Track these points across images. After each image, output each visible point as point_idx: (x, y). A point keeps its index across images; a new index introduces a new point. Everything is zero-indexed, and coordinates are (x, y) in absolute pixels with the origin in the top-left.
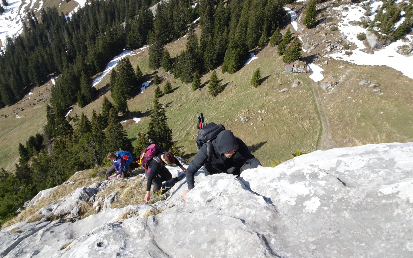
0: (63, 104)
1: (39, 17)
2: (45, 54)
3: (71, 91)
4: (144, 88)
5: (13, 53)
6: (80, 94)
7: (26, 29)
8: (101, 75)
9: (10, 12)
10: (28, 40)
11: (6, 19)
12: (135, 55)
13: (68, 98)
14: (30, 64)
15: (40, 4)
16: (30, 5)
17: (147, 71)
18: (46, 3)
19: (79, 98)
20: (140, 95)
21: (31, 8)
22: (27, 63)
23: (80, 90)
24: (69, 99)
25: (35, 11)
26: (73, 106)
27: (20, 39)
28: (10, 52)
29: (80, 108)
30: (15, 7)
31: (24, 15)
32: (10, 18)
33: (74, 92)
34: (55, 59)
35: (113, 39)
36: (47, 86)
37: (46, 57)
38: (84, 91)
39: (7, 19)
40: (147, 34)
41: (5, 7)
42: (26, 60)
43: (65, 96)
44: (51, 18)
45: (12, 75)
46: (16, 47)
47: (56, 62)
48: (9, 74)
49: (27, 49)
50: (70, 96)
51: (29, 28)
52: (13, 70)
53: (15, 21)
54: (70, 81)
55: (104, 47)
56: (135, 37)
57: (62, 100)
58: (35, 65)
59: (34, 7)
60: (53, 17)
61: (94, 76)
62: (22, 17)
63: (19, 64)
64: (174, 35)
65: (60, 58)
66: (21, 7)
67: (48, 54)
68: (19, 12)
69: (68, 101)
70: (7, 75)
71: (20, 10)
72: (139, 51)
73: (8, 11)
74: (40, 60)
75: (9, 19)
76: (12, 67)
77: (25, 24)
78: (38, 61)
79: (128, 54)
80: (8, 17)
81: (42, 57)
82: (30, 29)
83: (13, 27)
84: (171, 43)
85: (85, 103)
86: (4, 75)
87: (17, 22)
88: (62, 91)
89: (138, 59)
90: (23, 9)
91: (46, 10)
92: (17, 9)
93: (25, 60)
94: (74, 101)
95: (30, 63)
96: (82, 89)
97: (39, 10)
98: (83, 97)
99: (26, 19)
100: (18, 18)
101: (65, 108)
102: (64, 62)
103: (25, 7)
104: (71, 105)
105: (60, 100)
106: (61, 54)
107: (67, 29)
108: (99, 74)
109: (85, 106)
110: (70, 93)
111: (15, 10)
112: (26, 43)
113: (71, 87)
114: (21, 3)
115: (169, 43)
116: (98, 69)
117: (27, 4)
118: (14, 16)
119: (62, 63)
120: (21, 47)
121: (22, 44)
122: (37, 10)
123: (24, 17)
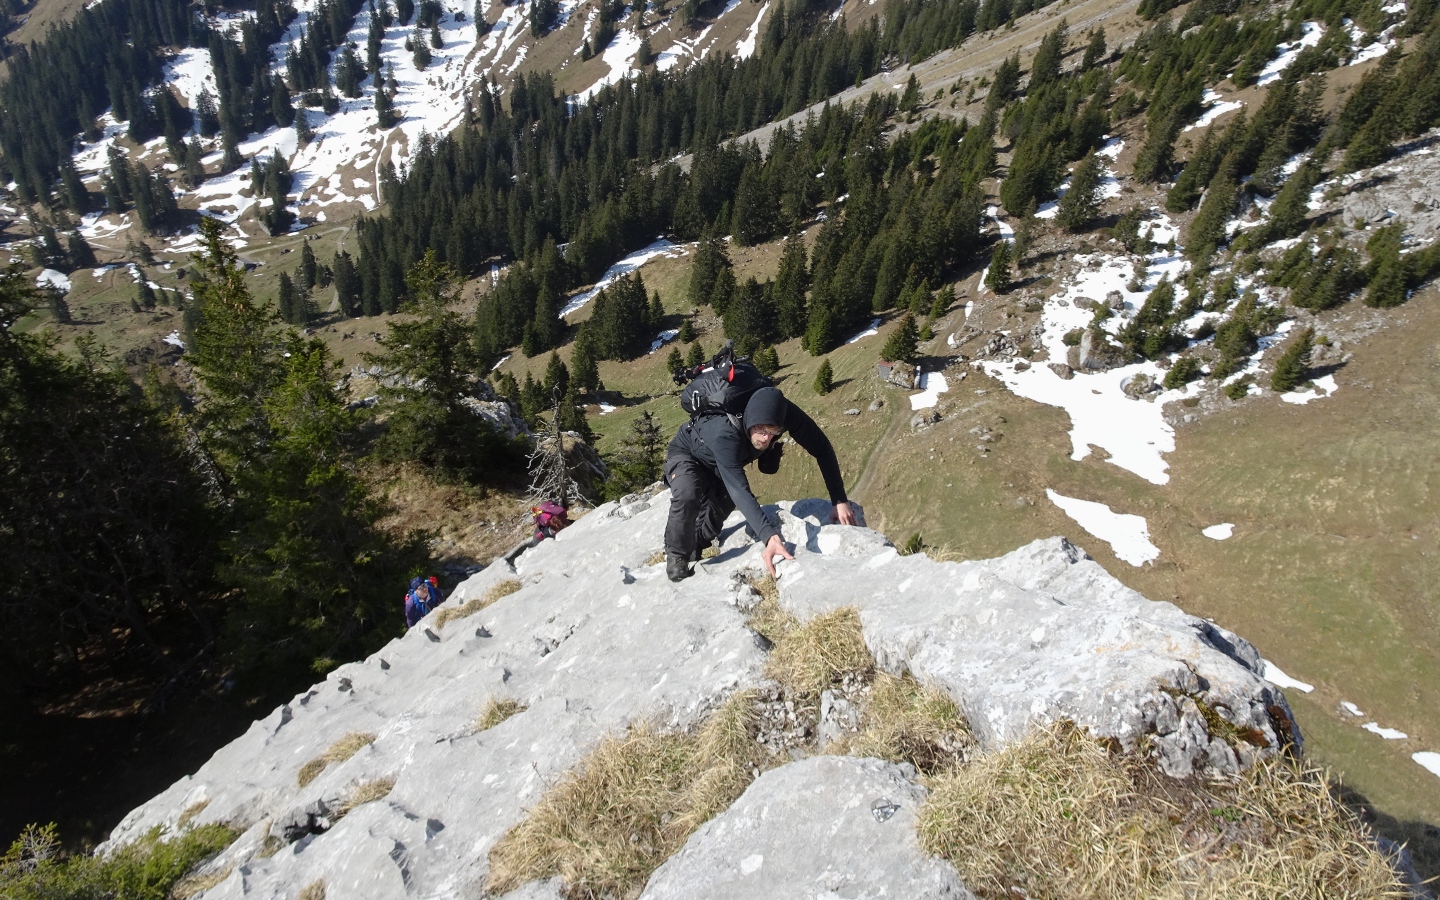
0: (494, 340)
1: (507, 88)
2: (490, 207)
3: (517, 317)
4: (659, 343)
5: (427, 184)
6: (530, 328)
7: (470, 118)
8: (588, 291)
9: (445, 66)
10: (467, 154)
11: (431, 82)
12: (676, 256)
13: (506, 331)
14: (456, 226)
15: (519, 54)
16: (494, 53)
17: (680, 306)
18: (532, 56)
19: (526, 336)
20: (646, 356)
21: (494, 62)
22: (448, 221)
23: (533, 319)
24: (509, 333)
25: (502, 71)
26: (513, 349)
27: (448, 144)
28: (421, 181)
29: (524, 357)
30: (457, 57)
31: (472, 77)
32: (441, 81)
33: (520, 320)
34: (511, 224)
35: (636, 209)
36: (479, 285)
37: (491, 216)
38: (540, 322)
39: (433, 83)
40: (718, 211)
41: (434, 52)
42: (449, 213)
43: (502, 323)
44: (534, 98)
45: (411, 245)
46: (438, 169)
47: (512, 231)
48: (407, 239)
49: (458, 179)
50: (511, 326)
51: (478, 116)
52: (416, 230)
53: (449, 92)
54: (518, 294)
55: (609, 228)
56: (689, 213)
57: (493, 331)
58: (465, 230)
59: (501, 61)
60: (540, 97)
61: (574, 292)
62: (468, 84)
63: (431, 218)
64: (779, 225)
65: (522, 224)
66: (472, 55)
67: (497, 210)
68: (465, 69)
69: (506, 337)
70: (401, 241)
71: (467, 63)
72: (690, 250)
73: (439, 61)
74: (478, 220)
75: (438, 86)
76: (415, 220)
77: (469, 105)
78: (473, 221)
79: (660, 252)
80: (436, 80)
81: (485, 212)
82: (478, 120)
83: (442, 107)
84: (765, 245)
85: (534, 350)
86: (395, 240)
87: (454, 96)
88: (499, 312)
89: (677, 269)
90: (475, 62)
91: (526, 79)
92: (462, 61)
93: (446, 211)
94: (517, 341)
95: (454, 223)
96: (537, 317)
97: (511, 69)
98: (535, 336)
99: (475, 92)
100: (459, 86)
101: (497, 350)
102: (527, 235)
103: (482, 59)
104: (510, 347)
105: (489, 331)
106: (524, 214)
107: (560, 146)
108: (585, 288)
109: (535, 355)
110: (513, 321)
111: (455, 63)
112: (460, 160)
113: (516, 307)
114: (473, 44)
115: (761, 242)
116: (585, 275)
117: (488, 51)
118: (450, 77)
119: (522, 237)
120: (446, 172)
121: (450, 164)
122: (506, 71)
123: (473, 84)
